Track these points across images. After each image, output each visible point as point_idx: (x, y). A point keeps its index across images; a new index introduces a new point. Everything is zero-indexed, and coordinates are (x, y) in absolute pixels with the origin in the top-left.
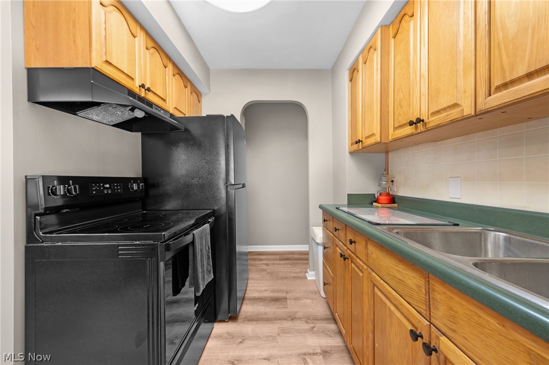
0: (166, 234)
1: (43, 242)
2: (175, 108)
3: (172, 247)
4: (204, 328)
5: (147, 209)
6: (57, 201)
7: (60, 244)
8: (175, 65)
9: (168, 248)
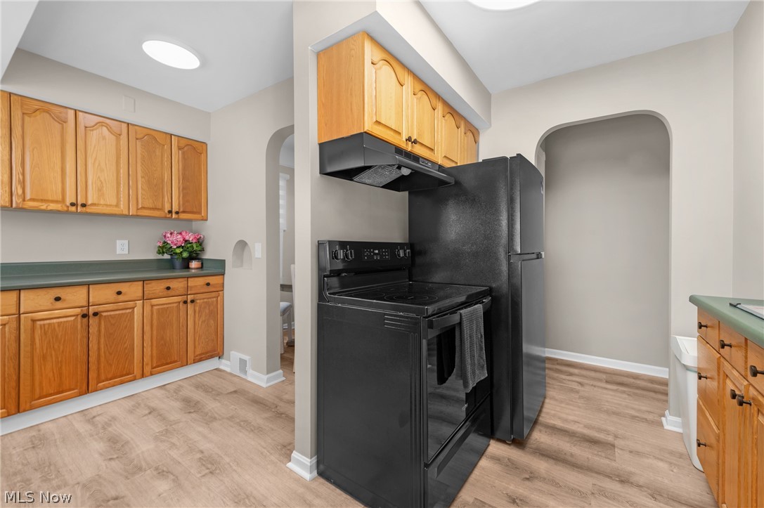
0: (430, 309)
1: (328, 302)
2: (445, 157)
3: (435, 324)
4: (474, 439)
5: (414, 279)
6: (339, 265)
7: (340, 305)
8: (445, 103)
9: (431, 325)
